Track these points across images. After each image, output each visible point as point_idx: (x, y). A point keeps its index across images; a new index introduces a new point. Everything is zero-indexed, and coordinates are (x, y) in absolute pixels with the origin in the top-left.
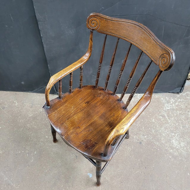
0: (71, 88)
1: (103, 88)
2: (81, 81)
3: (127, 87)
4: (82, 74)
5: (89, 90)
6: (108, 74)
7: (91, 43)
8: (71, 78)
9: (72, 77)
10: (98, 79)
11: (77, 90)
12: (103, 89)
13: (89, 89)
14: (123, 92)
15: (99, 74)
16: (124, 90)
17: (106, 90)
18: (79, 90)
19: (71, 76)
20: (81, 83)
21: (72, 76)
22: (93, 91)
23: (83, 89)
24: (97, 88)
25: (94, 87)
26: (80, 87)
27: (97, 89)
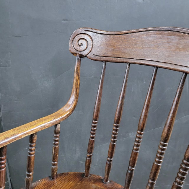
0: (29, 176)
1: (102, 177)
2: (54, 161)
3: (158, 166)
4: (57, 144)
5: (72, 183)
6: (112, 141)
7: (77, 81)
8: (31, 150)
9: (33, 148)
10: (90, 157)
11: (44, 182)
12: (101, 180)
13: (71, 180)
14: (150, 181)
15: (92, 144)
16: (152, 176)
17: (107, 181)
18: (48, 183)
19: (31, 146)
20: (54, 165)
21: (34, 144)
22: (79, 184)
23: (58, 179)
24: (88, 178)
25: (82, 176)
26: (52, 177)
27: (87, 181)
